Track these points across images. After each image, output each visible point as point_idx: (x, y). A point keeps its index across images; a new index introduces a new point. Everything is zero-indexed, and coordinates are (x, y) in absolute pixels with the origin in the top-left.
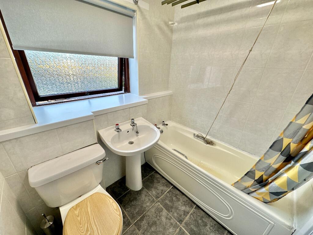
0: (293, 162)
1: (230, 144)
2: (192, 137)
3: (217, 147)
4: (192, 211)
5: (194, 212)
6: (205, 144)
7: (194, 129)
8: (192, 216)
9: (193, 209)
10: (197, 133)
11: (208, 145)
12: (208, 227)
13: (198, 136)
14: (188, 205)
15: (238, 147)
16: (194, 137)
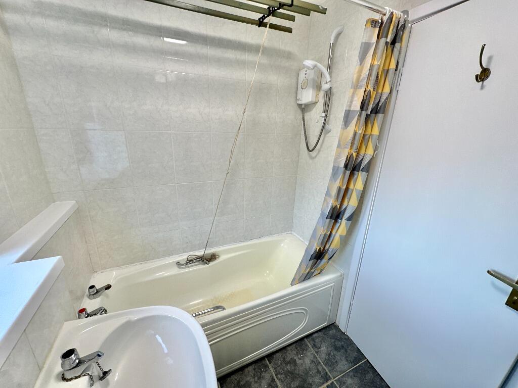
0: (340, 221)
1: (235, 241)
2: (175, 271)
3: (222, 258)
4: (272, 370)
5: (275, 368)
6: (207, 266)
7: (171, 254)
8: (279, 376)
9: (270, 367)
10: (183, 257)
11: (212, 264)
12: (298, 362)
13: (190, 261)
14: (262, 372)
15: (246, 240)
16: (180, 268)
